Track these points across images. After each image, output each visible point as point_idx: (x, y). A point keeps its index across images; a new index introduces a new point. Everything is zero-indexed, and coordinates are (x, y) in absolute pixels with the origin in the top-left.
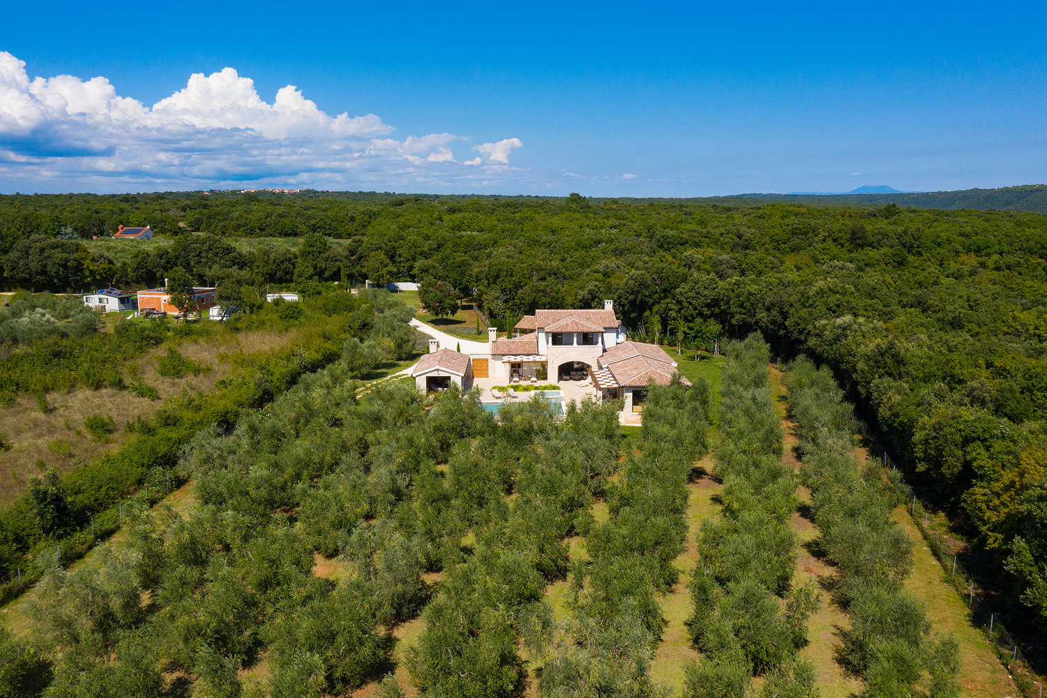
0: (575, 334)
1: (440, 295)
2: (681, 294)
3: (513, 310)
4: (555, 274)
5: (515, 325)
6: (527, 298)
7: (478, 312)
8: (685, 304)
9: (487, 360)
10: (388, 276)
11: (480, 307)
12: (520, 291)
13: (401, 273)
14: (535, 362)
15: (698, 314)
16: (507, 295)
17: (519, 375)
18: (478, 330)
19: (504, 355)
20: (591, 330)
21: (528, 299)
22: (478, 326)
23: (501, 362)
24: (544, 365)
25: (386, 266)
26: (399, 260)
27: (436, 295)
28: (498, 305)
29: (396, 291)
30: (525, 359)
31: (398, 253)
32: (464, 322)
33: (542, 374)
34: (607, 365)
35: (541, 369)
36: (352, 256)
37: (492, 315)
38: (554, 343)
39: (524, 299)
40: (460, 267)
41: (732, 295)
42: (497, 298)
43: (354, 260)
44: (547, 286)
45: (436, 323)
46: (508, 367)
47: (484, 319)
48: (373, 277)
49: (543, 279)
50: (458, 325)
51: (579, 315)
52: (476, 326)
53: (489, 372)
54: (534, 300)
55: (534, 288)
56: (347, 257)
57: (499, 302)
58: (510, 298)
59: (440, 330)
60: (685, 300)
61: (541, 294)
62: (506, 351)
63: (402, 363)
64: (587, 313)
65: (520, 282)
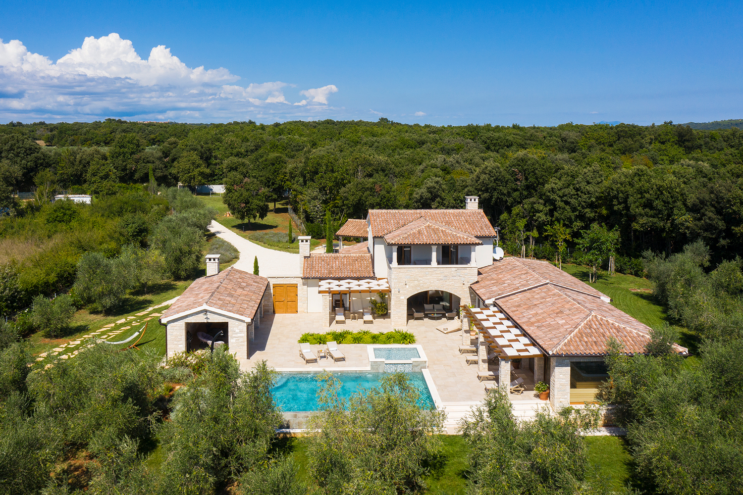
0: (434, 248)
1: (246, 194)
2: (553, 190)
3: (333, 212)
4: (383, 171)
5: (336, 231)
6: (351, 198)
7: (294, 215)
8: (560, 204)
9: (296, 286)
10: (200, 178)
11: (296, 210)
12: (343, 189)
13: (216, 175)
14: (370, 291)
15: (577, 217)
16: (326, 194)
17: (345, 310)
18: (291, 237)
19: (321, 279)
20: (460, 241)
21: (352, 200)
22: (291, 232)
23: (317, 289)
24: (384, 295)
25: (198, 166)
26: (214, 162)
27: (241, 195)
28: (316, 207)
29: (208, 194)
30: (354, 285)
31: (214, 154)
32: (276, 227)
33: (381, 308)
34: (493, 299)
35: (379, 300)
36: (166, 157)
37: (309, 219)
38: (401, 261)
39: (347, 199)
40: (273, 164)
41: (630, 190)
42: (315, 198)
43: (168, 162)
44: (375, 183)
45: (242, 228)
46: (328, 298)
47: (299, 223)
48: (184, 178)
49: (370, 175)
50: (268, 231)
51: (433, 217)
52: (288, 232)
53: (299, 304)
54: (360, 200)
55: (359, 186)
56: (160, 159)
57: (317, 203)
58: (330, 198)
59: (245, 237)
60: (558, 198)
61: (368, 192)
62: (324, 272)
63: (180, 284)
64: (445, 214)
65: (343, 180)
